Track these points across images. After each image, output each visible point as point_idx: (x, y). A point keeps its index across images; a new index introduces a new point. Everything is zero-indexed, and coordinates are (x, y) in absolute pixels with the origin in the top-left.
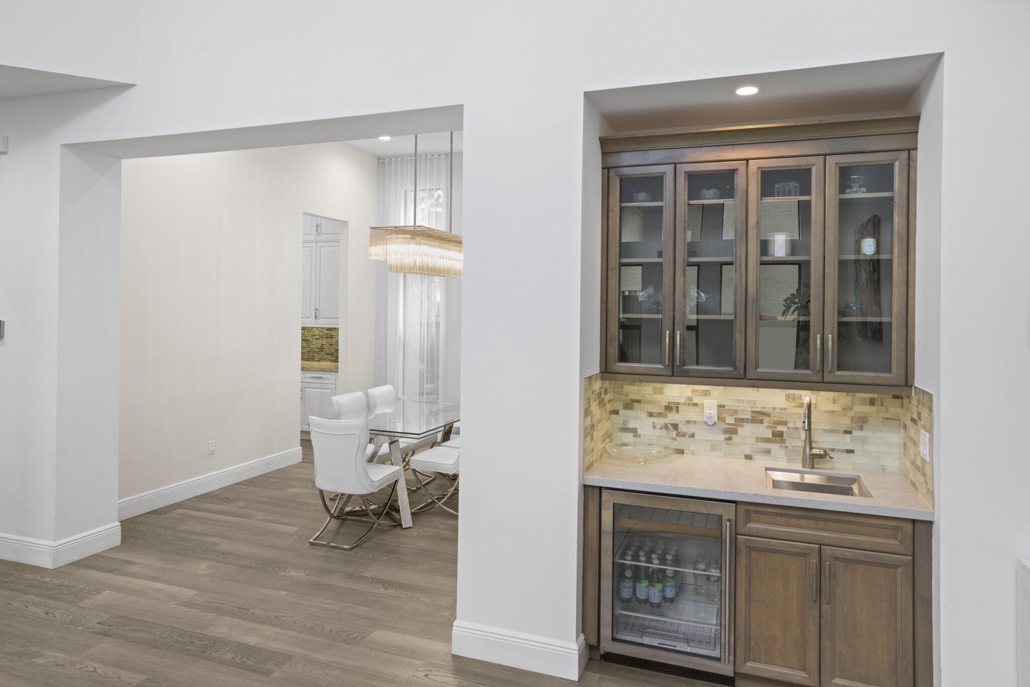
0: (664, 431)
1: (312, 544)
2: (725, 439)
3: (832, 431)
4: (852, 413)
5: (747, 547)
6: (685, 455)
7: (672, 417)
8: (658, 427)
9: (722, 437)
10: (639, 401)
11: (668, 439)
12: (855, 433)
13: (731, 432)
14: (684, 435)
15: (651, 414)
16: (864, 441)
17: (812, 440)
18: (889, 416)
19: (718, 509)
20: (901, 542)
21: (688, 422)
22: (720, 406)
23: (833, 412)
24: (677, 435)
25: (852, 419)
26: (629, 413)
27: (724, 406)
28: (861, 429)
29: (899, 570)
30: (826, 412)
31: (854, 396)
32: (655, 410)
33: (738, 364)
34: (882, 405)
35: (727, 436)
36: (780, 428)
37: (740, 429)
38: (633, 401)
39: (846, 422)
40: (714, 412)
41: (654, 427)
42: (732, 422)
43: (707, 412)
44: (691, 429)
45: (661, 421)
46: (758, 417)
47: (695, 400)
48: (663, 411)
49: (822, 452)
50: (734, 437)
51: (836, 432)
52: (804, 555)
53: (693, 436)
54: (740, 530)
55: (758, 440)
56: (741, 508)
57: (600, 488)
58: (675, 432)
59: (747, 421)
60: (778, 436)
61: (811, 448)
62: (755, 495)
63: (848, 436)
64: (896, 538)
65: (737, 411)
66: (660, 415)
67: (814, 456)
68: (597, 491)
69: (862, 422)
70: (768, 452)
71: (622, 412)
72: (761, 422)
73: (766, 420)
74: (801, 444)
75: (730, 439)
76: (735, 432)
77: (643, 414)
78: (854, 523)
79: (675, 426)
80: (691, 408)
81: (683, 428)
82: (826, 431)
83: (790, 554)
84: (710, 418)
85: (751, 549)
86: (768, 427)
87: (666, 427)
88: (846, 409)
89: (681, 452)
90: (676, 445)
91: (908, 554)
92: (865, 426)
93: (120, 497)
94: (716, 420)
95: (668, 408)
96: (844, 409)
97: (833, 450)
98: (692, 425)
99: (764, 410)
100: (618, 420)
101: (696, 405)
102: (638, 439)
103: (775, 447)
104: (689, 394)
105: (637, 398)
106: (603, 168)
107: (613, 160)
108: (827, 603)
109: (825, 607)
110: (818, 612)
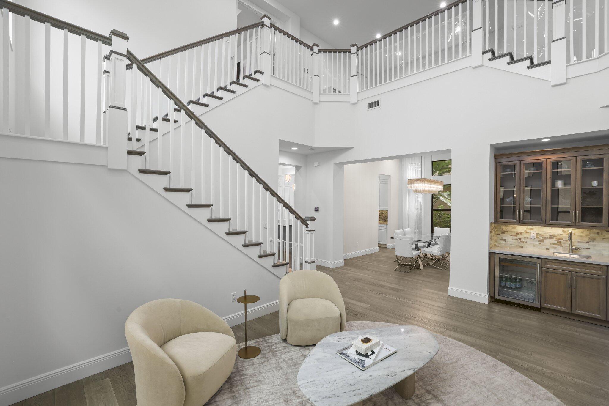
0: (516, 241)
1: (395, 270)
2: (539, 243)
3: (581, 242)
4: (590, 237)
5: (545, 271)
6: (524, 248)
7: (519, 236)
8: (514, 239)
9: (538, 243)
10: (507, 231)
11: (517, 243)
12: (590, 243)
13: (541, 241)
14: (523, 242)
15: (511, 235)
16: (594, 245)
17: (573, 244)
18: (605, 238)
19: (535, 260)
20: (602, 272)
21: (525, 238)
22: (537, 233)
23: (581, 236)
24: (521, 242)
25: (589, 238)
26: (503, 235)
27: (538, 233)
28: (593, 241)
29: (601, 280)
30: (578, 236)
31: (590, 231)
32: (513, 234)
33: (543, 220)
34: (602, 234)
35: (540, 242)
36: (560, 241)
37: (544, 241)
38: (505, 231)
39: (587, 239)
40: (535, 235)
41: (512, 239)
42: (542, 238)
43: (532, 235)
44: (526, 240)
45: (515, 237)
46: (551, 237)
47: (528, 231)
48: (516, 234)
49: (576, 248)
50: (542, 243)
51: (583, 242)
52: (566, 275)
53: (527, 242)
54: (543, 266)
55: (551, 244)
56: (543, 261)
57: (495, 253)
58: (520, 241)
59: (547, 238)
60: (560, 243)
61: (572, 247)
62: (548, 256)
63: (587, 244)
64: (600, 271)
65: (543, 235)
66: (514, 235)
67: (573, 250)
68: (494, 254)
69: (593, 239)
70: (556, 248)
71: (501, 234)
72: (553, 238)
73: (555, 238)
74: (568, 246)
75: (541, 243)
76: (543, 241)
77: (508, 235)
78: (584, 266)
79: (520, 239)
80: (526, 234)
81: (523, 240)
82: (578, 242)
83: (561, 274)
84: (533, 237)
85: (546, 272)
86: (555, 240)
87: (517, 239)
88: (586, 235)
89: (523, 247)
90: (520, 245)
91: (605, 275)
92: (595, 241)
93: (344, 253)
94: (535, 238)
95: (518, 233)
96: (585, 235)
97: (581, 248)
98: (526, 239)
99: (554, 235)
100: (499, 237)
101: (528, 233)
102: (506, 243)
103: (558, 247)
104: (525, 229)
105: (506, 230)
106: (495, 163)
107: (499, 160)
108: (574, 289)
109: (573, 290)
110: (571, 291)
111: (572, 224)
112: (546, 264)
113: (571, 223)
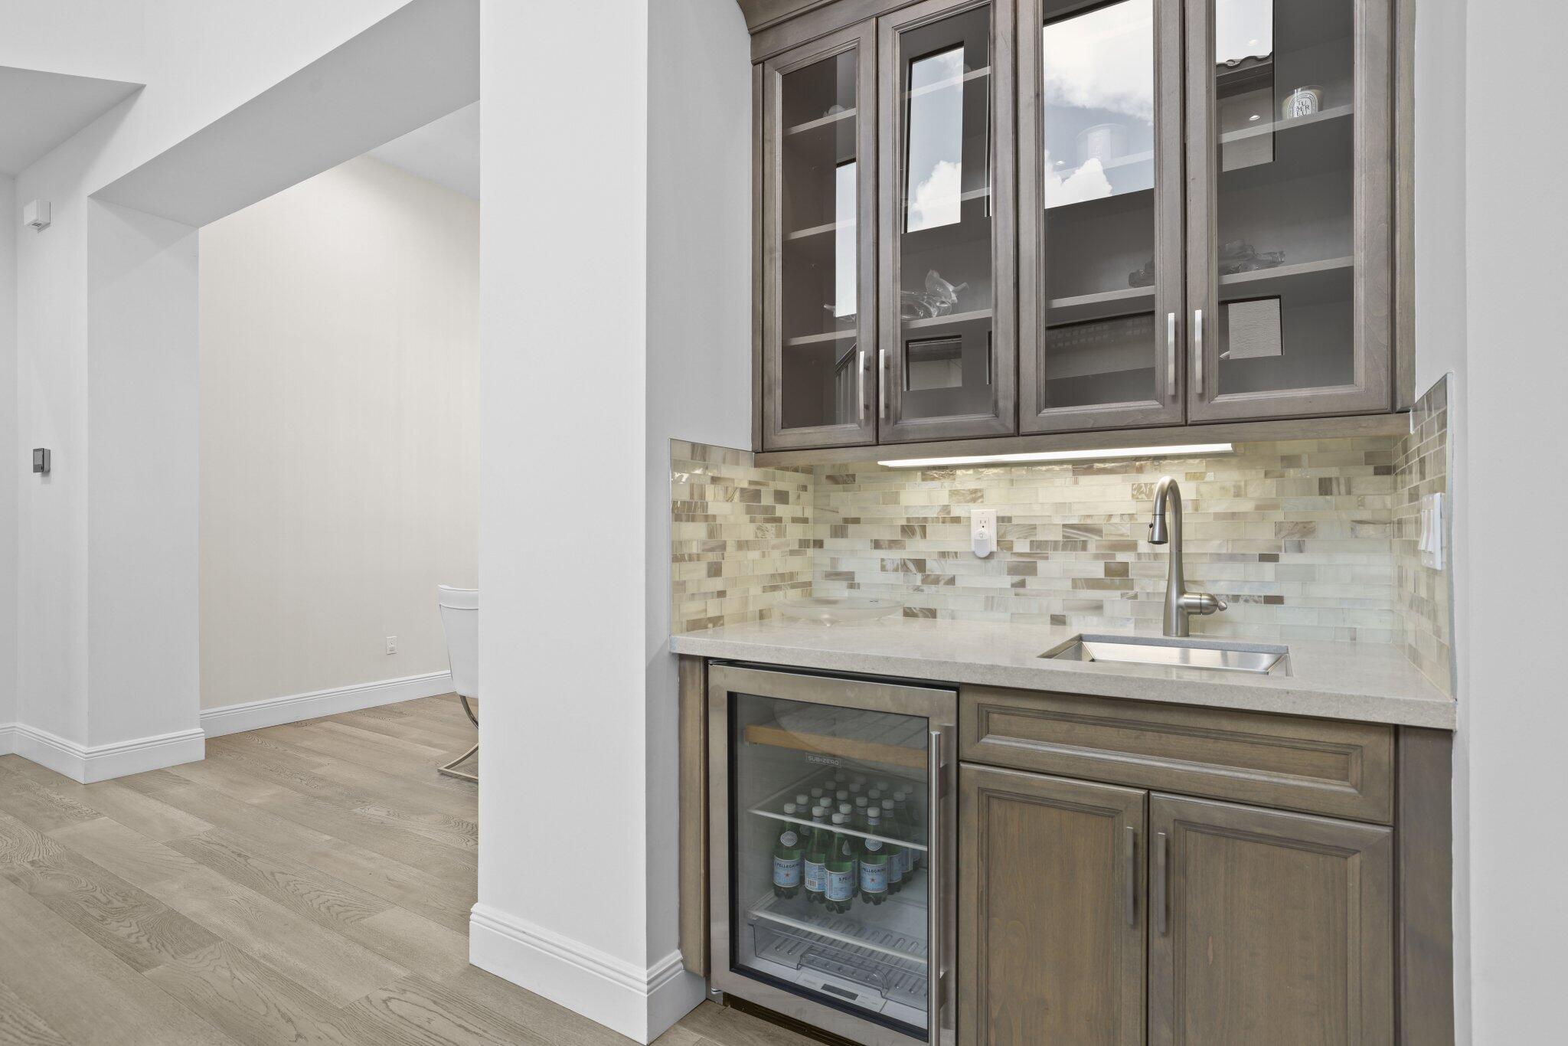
0: (901, 574)
2: (1013, 585)
3: (1232, 558)
4: (1279, 516)
6: (939, 620)
7: (916, 548)
8: (889, 566)
9: (1007, 581)
10: (856, 521)
11: (905, 590)
12: (1285, 558)
13: (1024, 570)
14: (936, 581)
15: (877, 545)
16: (1308, 576)
17: (1186, 578)
18: (1365, 515)
19: (919, 701)
20: (1360, 786)
21: (943, 555)
22: (1002, 520)
23: (1233, 515)
24: (925, 581)
25: (1279, 527)
26: (841, 543)
27: (1009, 519)
28: (1300, 548)
29: (1355, 861)
30: (1218, 516)
31: (1282, 476)
32: (885, 535)
33: (1001, 404)
34: (1349, 492)
35: (1017, 579)
36: (1121, 557)
37: (1041, 565)
38: (846, 521)
39: (1264, 537)
40: (990, 532)
41: (883, 568)
42: (1027, 550)
43: (976, 531)
44: (948, 568)
45: (895, 556)
46: (1077, 536)
47: (956, 511)
48: (898, 537)
49: (1205, 601)
50: (1029, 580)
51: (1243, 558)
52: (1109, 813)
53: (952, 581)
54: (967, 752)
55: (1076, 583)
56: (969, 700)
57: (706, 661)
58: (919, 577)
59: (1055, 545)
60: (1118, 574)
61: (1182, 592)
63: (1269, 566)
64: (1345, 778)
65: (1034, 527)
66: (893, 544)
67: (1187, 611)
68: (699, 668)
69: (1302, 534)
70: (1098, 607)
71: (829, 543)
72: (1084, 546)
73: (1093, 542)
74: (1162, 586)
75: (1022, 584)
76: (1031, 569)
77: (863, 546)
78: (1233, 737)
79: (920, 565)
80: (950, 528)
81: (933, 567)
82: (1218, 557)
83: (1077, 809)
84: (981, 542)
85: (988, 796)
86: (1097, 557)
87: (904, 566)
88: (1263, 508)
89: (932, 614)
90: (917, 602)
91: (1379, 818)
92: (1309, 543)
94: (994, 548)
95: (908, 530)
96: (1258, 508)
97: (1236, 598)
98: (950, 561)
99: (1089, 521)
100: (821, 558)
101: (956, 520)
102: (855, 593)
103: (1111, 598)
104: (943, 498)
105: (854, 515)
106: (755, 64)
107: (770, 43)
108: (1165, 934)
109: (1158, 944)
110: (1139, 953)
111: (1163, 418)
112: (984, 728)
113: (1156, 411)
